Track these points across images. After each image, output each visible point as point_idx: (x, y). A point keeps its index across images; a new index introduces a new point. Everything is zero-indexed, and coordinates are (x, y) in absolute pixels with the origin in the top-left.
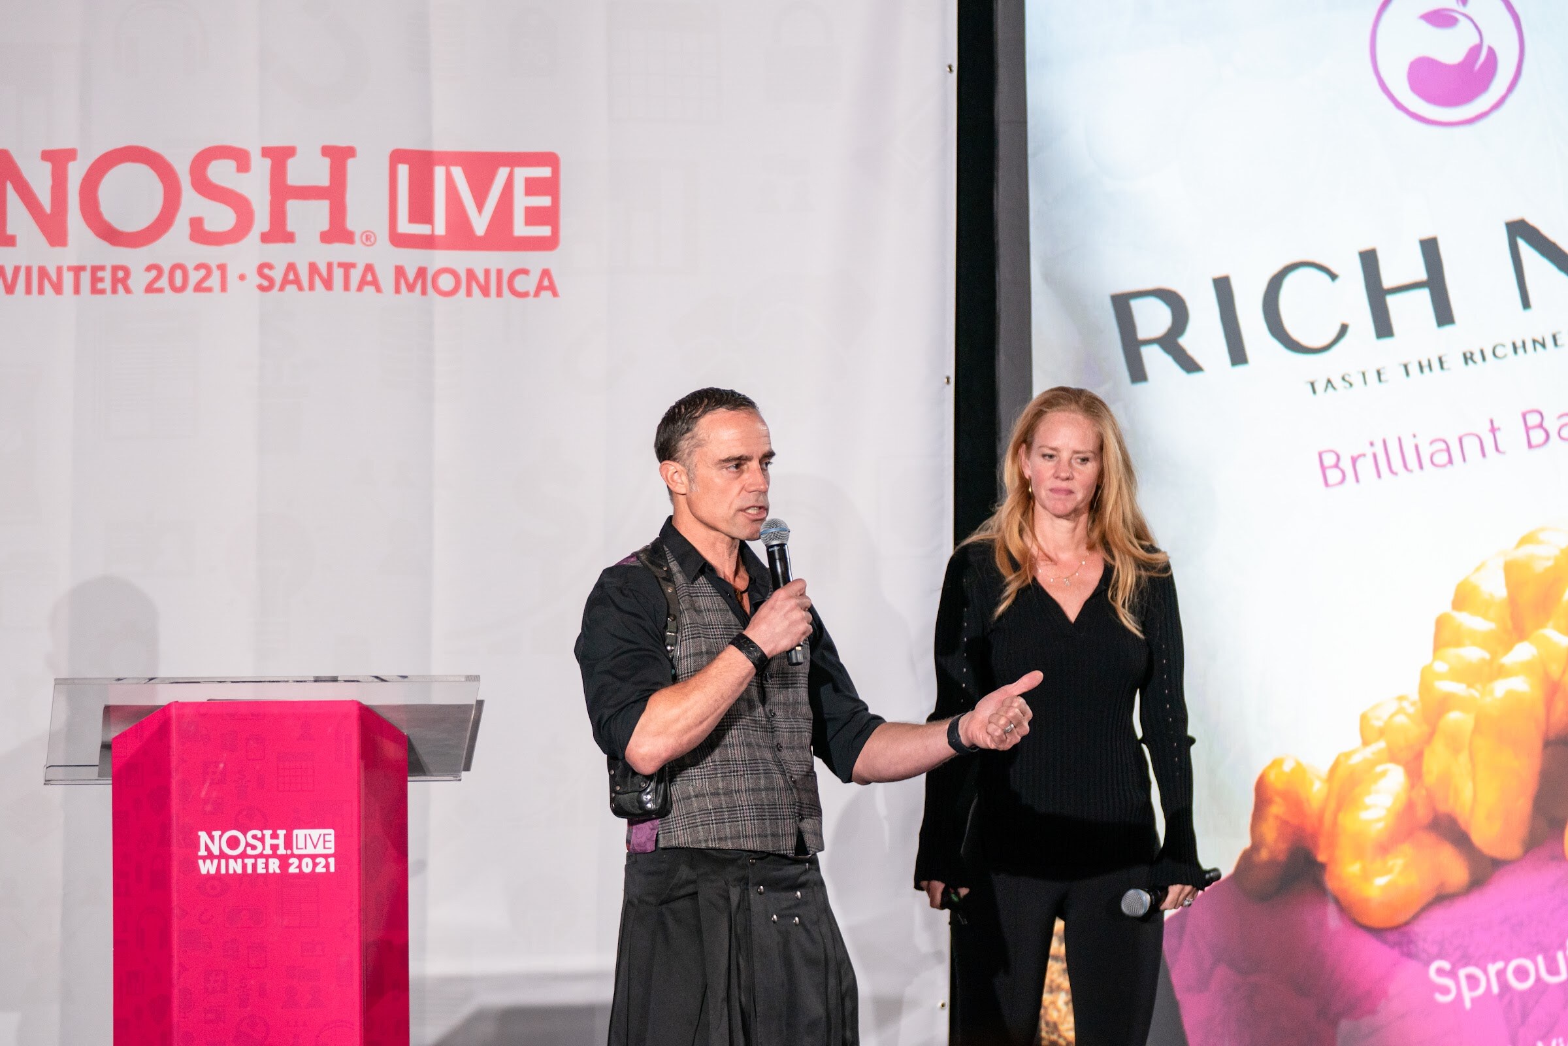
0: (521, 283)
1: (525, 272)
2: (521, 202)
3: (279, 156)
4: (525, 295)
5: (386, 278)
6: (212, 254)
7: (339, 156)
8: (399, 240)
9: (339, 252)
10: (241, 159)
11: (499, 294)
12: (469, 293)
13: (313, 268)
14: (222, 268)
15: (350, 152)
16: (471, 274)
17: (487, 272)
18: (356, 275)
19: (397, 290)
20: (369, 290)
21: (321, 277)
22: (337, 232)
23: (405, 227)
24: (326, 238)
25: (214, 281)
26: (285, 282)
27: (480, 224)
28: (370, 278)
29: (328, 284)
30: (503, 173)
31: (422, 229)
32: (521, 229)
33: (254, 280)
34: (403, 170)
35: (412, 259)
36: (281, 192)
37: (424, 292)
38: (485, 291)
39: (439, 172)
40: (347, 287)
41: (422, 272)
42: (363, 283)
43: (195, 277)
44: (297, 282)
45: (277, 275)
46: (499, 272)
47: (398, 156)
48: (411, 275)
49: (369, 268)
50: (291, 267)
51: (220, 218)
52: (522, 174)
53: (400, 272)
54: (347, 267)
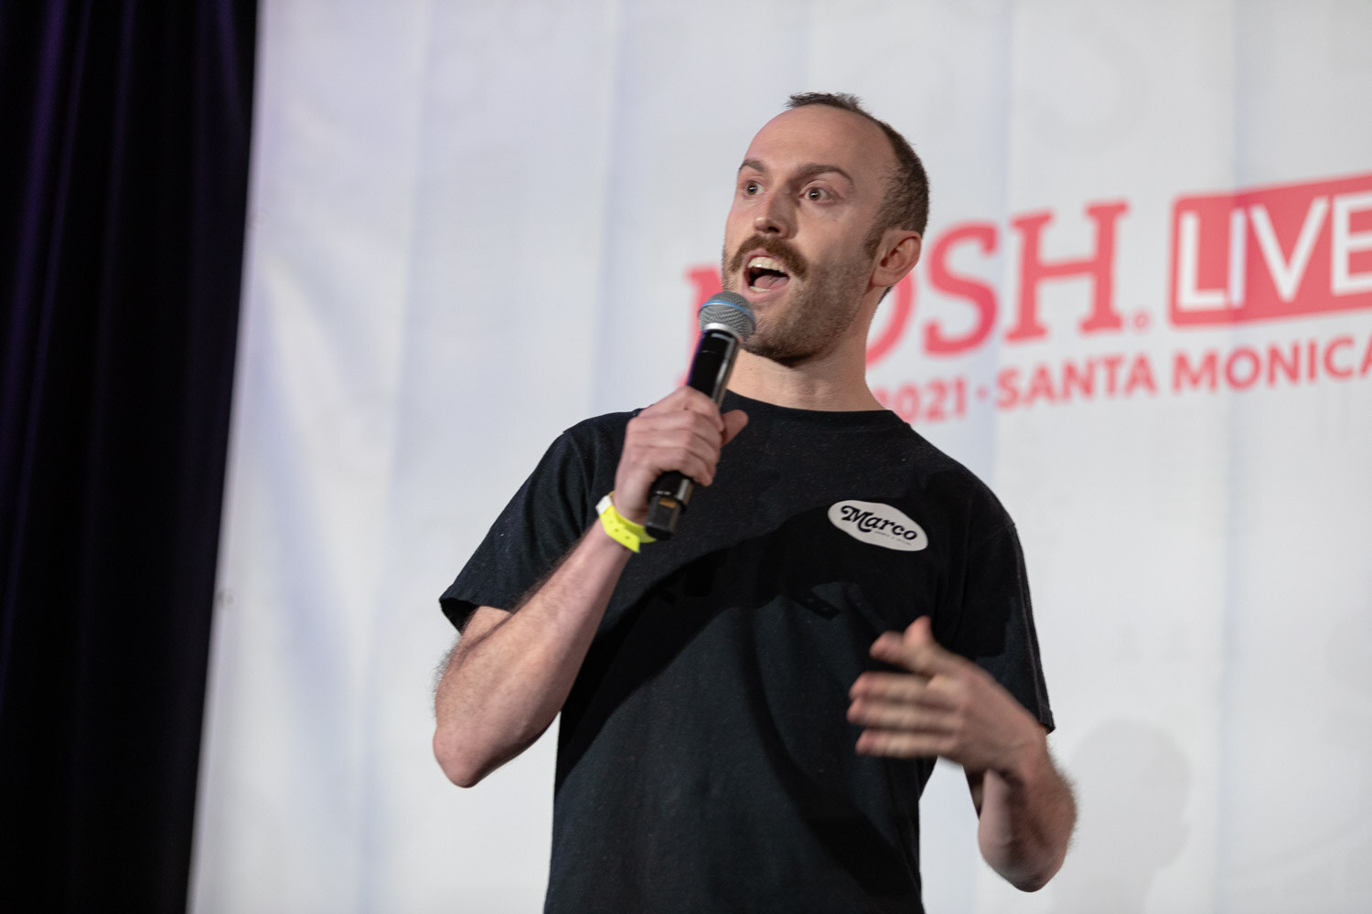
0: (1342, 359)
1: (1347, 341)
2: (1344, 243)
3: (1032, 226)
4: (1346, 374)
5: (1163, 370)
6: (947, 368)
7: (1106, 216)
8: (1181, 318)
9: (1104, 343)
10: (987, 237)
11: (1312, 374)
12: (1272, 378)
13: (1070, 372)
14: (960, 386)
15: (1120, 208)
16: (1275, 355)
17: (1296, 350)
18: (1123, 374)
19: (1177, 385)
20: (1141, 392)
21: (1079, 380)
22: (1103, 317)
23: (1191, 299)
24: (1089, 326)
25: (949, 404)
26: (1034, 392)
27: (1287, 280)
28: (1142, 375)
29: (1088, 388)
30: (1318, 209)
31: (1213, 300)
32: (1342, 281)
33: (996, 393)
34: (1190, 224)
35: (1198, 342)
36: (1034, 271)
37: (1213, 384)
38: (1293, 374)
39: (1238, 221)
40: (1111, 387)
41: (1211, 360)
42: (1133, 382)
43: (927, 399)
44: (1049, 392)
45: (1023, 384)
46: (1312, 348)
47: (1183, 206)
48: (1196, 361)
49: (1142, 363)
50: (1042, 373)
51: (958, 317)
52: (1345, 206)
53: (1181, 362)
54: (1112, 363)
